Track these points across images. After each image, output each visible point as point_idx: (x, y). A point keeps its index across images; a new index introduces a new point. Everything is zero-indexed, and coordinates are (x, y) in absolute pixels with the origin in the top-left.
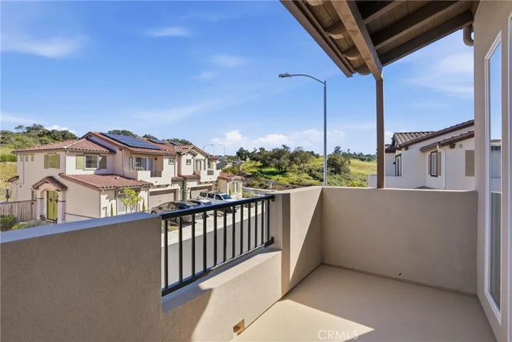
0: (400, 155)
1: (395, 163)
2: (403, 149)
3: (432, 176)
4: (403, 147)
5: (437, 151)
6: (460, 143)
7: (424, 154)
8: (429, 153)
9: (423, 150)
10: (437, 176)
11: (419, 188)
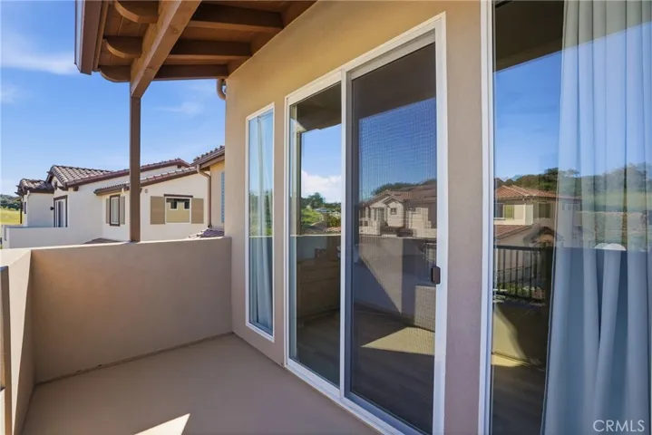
0: (65, 197)
1: (52, 209)
2: (71, 190)
3: (111, 225)
4: (71, 186)
5: (119, 196)
6: (146, 187)
7: (99, 197)
8: (108, 197)
9: (99, 192)
10: (119, 225)
11: (87, 243)
